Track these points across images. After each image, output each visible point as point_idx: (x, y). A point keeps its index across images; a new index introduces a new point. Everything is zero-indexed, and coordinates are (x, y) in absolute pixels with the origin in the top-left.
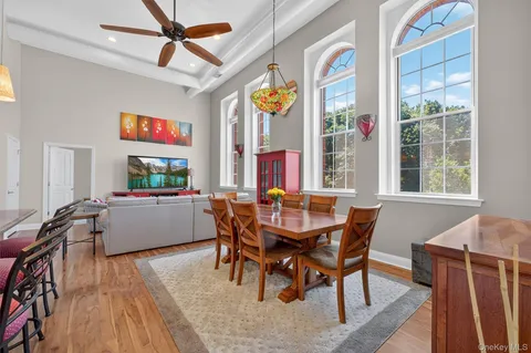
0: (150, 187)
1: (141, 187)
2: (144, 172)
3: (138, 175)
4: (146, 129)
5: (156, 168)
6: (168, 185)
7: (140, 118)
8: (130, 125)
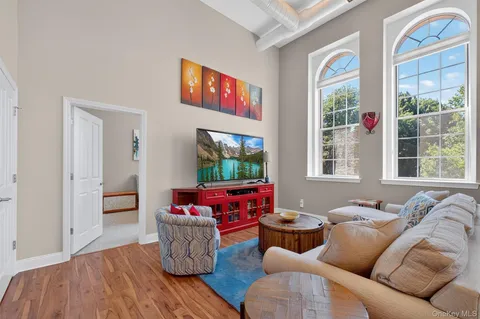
0: (222, 180)
1: (212, 180)
2: (215, 156)
3: (208, 159)
4: (213, 90)
5: (228, 149)
6: (242, 176)
7: (205, 71)
8: (193, 81)
